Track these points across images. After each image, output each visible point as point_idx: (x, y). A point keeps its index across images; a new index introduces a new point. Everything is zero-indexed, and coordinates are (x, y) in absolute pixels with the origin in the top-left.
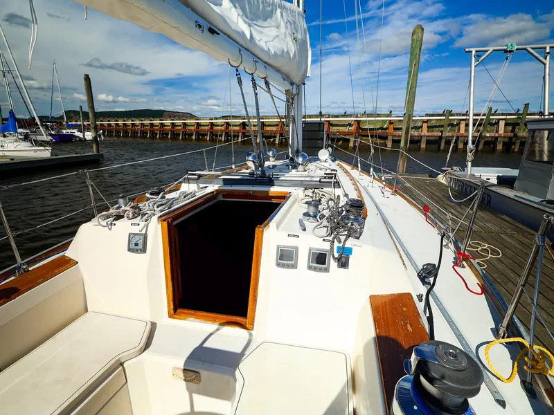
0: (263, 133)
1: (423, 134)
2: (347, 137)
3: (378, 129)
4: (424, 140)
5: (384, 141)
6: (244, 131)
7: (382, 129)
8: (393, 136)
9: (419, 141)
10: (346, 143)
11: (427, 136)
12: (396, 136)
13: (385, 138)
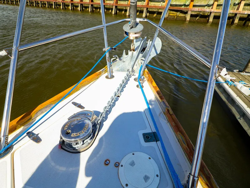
0: (104, 6)
1: (212, 10)
2: (160, 11)
3: (182, 5)
4: (212, 15)
5: (184, 15)
6: (92, 3)
7: (185, 5)
8: (192, 11)
9: (208, 16)
10: (159, 15)
11: (215, 12)
12: (194, 11)
13: (186, 13)
